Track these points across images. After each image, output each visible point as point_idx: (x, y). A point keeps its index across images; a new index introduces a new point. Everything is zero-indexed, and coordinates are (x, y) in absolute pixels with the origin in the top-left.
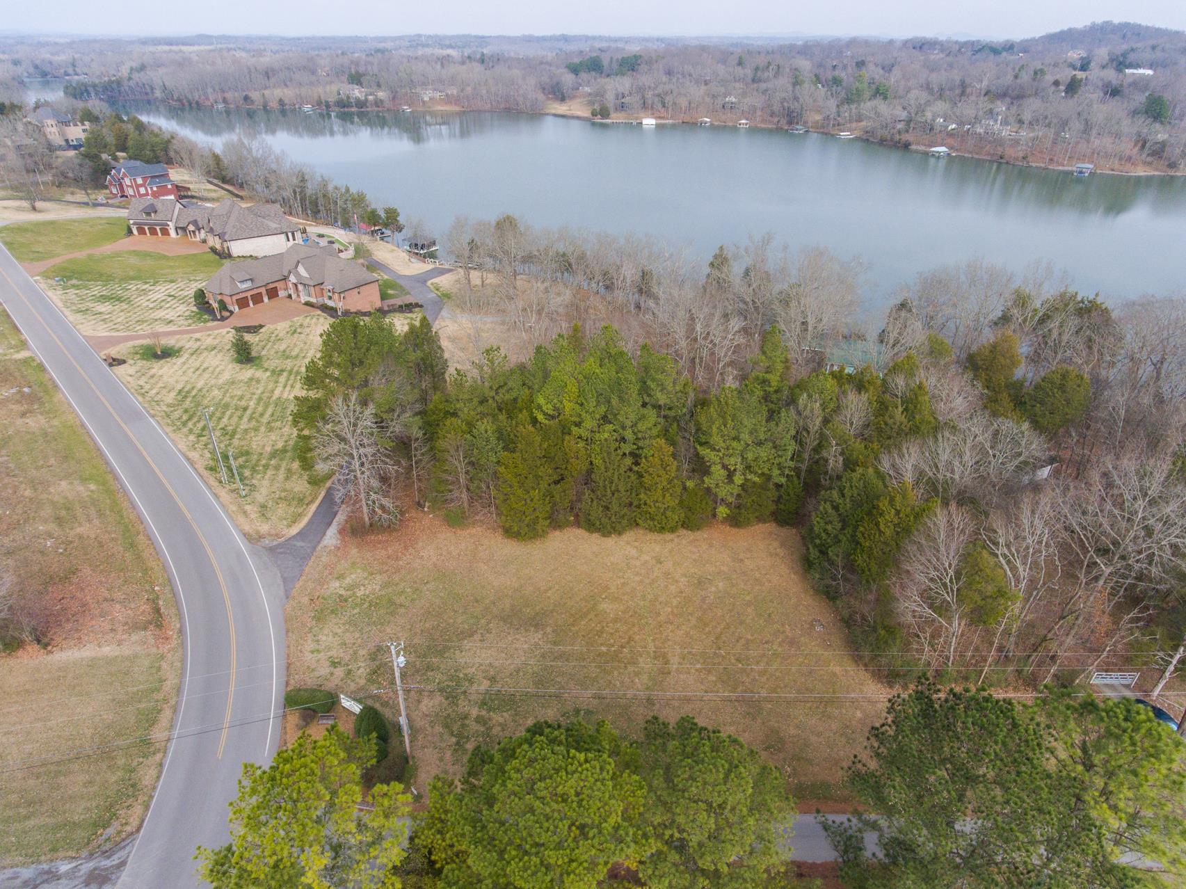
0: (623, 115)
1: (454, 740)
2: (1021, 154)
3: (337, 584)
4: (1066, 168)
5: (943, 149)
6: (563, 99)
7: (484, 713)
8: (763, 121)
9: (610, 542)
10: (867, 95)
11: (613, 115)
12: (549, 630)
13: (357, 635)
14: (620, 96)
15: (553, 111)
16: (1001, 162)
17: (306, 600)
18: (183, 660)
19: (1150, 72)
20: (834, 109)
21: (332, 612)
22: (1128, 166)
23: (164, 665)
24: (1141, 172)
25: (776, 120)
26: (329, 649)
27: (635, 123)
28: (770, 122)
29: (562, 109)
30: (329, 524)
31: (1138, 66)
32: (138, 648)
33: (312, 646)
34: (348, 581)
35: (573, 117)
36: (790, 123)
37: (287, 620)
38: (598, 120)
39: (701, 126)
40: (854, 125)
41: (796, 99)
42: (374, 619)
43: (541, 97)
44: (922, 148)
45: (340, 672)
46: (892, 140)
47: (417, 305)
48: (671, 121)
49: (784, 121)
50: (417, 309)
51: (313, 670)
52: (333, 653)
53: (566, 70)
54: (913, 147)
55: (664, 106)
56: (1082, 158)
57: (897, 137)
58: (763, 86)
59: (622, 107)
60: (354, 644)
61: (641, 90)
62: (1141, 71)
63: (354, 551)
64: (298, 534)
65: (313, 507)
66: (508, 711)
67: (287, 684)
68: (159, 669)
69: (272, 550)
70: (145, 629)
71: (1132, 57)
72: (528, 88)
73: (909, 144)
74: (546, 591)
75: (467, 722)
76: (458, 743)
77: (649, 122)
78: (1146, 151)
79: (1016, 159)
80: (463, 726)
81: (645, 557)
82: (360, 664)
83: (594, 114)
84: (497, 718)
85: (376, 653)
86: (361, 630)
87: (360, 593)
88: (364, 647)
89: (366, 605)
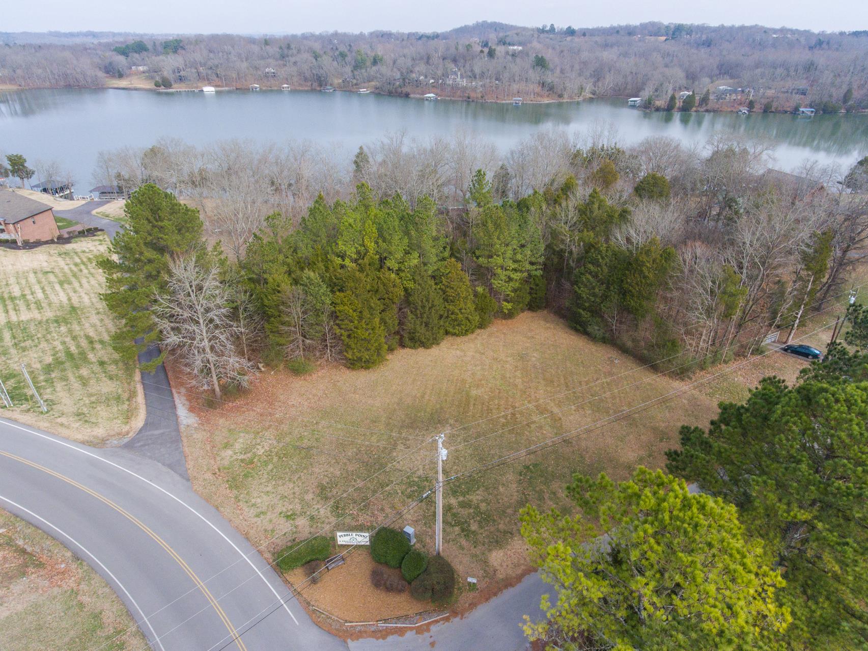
0: (183, 85)
1: (457, 529)
2: (479, 95)
3: (230, 452)
4: (507, 102)
5: (431, 95)
6: (121, 76)
7: (461, 499)
8: (300, 85)
9: (434, 351)
10: (368, 63)
11: (175, 86)
12: (452, 421)
13: (291, 486)
14: (176, 71)
15: (116, 86)
16: (468, 100)
17: (208, 476)
18: (109, 583)
19: (520, 48)
20: (350, 74)
21: (246, 476)
22: (539, 98)
23: (85, 599)
24: (546, 101)
25: (309, 84)
26: (273, 507)
27: (196, 90)
28: (306, 86)
29: (123, 83)
30: (174, 407)
31: (514, 45)
32: (33, 597)
33: (253, 511)
34: (238, 446)
35: (136, 89)
36: (321, 85)
37: (208, 499)
38: (162, 89)
39: (253, 90)
40: (366, 85)
41: (320, 67)
42: (294, 467)
43: (101, 74)
44: (418, 96)
45: (302, 522)
46: (396, 92)
47: (96, 230)
48: (227, 88)
49: (315, 85)
50: (99, 233)
51: (273, 531)
52: (279, 508)
53: (114, 53)
54: (412, 96)
55: (218, 77)
56: (513, 95)
57: (399, 90)
58: (293, 59)
59: (181, 79)
60: (294, 493)
61: (194, 65)
62: (515, 47)
63: (222, 421)
64: (146, 424)
65: (140, 398)
66: (478, 488)
67: (260, 552)
68: (81, 605)
69: (129, 446)
70: (24, 574)
71: (508, 40)
72: (86, 67)
73: (409, 94)
74: (423, 397)
75: (454, 511)
76: (463, 530)
77: (209, 90)
78: (546, 89)
79: (477, 98)
80: (454, 515)
81: (470, 353)
82: (316, 507)
83: (157, 85)
84: (475, 498)
85: (323, 492)
86: (290, 480)
87: (261, 451)
88: (307, 492)
89: (275, 459)
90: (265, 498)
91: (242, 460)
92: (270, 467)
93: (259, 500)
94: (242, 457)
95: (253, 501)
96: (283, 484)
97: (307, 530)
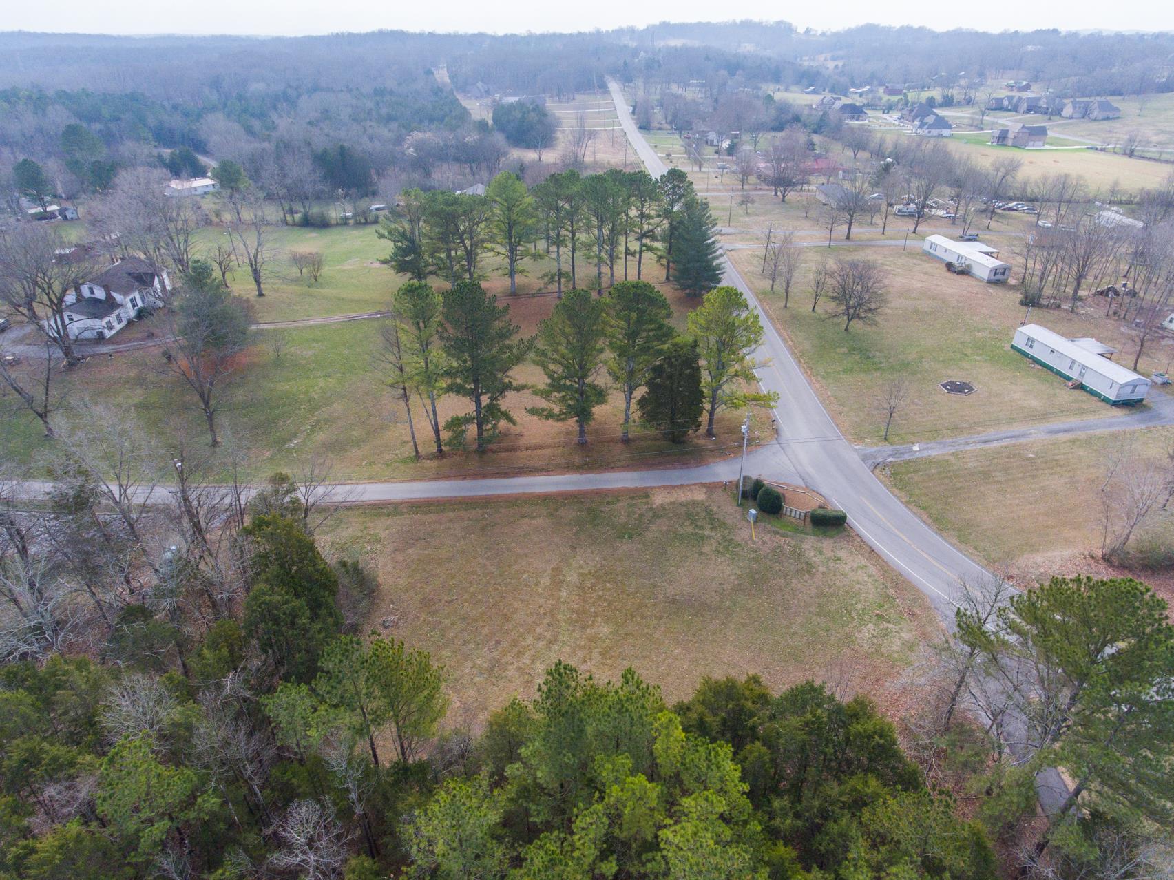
85: (809, 569)
86: (839, 588)
87: (871, 626)
88: (823, 573)
89: (854, 614)
90: (860, 579)
91: (889, 622)
92: (858, 606)
93: (866, 579)
94: (890, 626)
95: (870, 580)
96: (844, 586)
97: (824, 546)
